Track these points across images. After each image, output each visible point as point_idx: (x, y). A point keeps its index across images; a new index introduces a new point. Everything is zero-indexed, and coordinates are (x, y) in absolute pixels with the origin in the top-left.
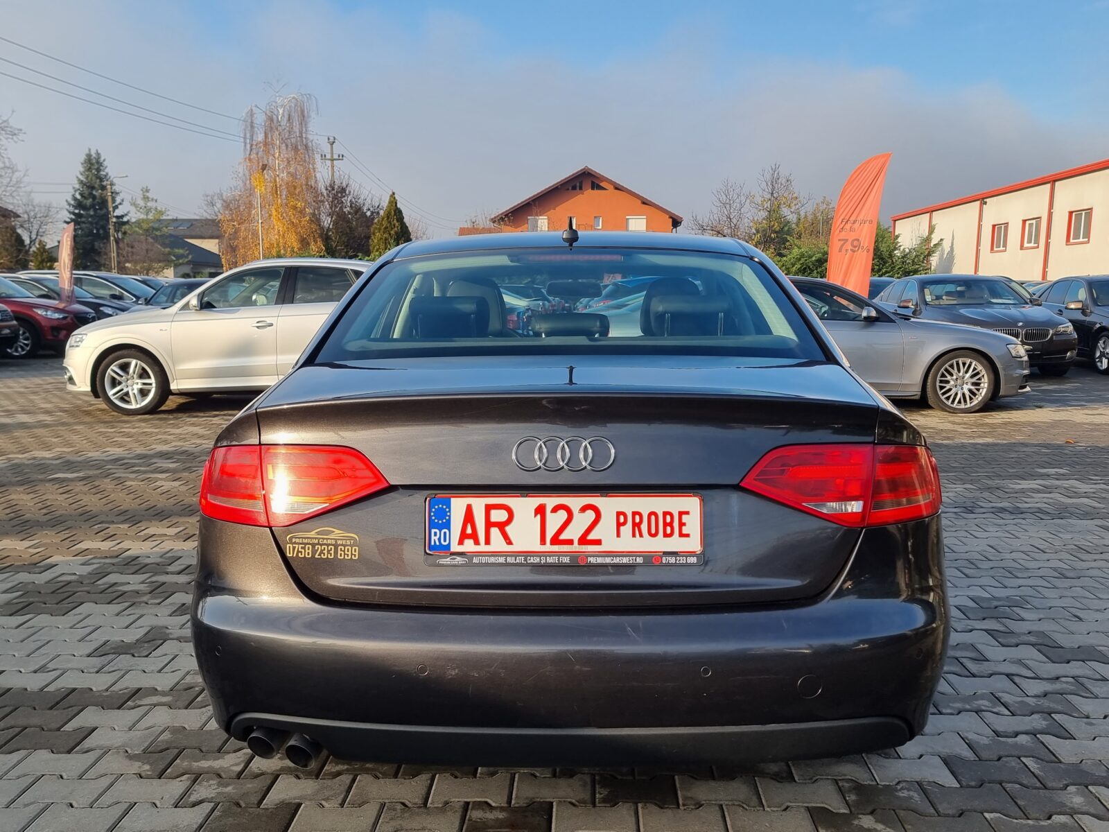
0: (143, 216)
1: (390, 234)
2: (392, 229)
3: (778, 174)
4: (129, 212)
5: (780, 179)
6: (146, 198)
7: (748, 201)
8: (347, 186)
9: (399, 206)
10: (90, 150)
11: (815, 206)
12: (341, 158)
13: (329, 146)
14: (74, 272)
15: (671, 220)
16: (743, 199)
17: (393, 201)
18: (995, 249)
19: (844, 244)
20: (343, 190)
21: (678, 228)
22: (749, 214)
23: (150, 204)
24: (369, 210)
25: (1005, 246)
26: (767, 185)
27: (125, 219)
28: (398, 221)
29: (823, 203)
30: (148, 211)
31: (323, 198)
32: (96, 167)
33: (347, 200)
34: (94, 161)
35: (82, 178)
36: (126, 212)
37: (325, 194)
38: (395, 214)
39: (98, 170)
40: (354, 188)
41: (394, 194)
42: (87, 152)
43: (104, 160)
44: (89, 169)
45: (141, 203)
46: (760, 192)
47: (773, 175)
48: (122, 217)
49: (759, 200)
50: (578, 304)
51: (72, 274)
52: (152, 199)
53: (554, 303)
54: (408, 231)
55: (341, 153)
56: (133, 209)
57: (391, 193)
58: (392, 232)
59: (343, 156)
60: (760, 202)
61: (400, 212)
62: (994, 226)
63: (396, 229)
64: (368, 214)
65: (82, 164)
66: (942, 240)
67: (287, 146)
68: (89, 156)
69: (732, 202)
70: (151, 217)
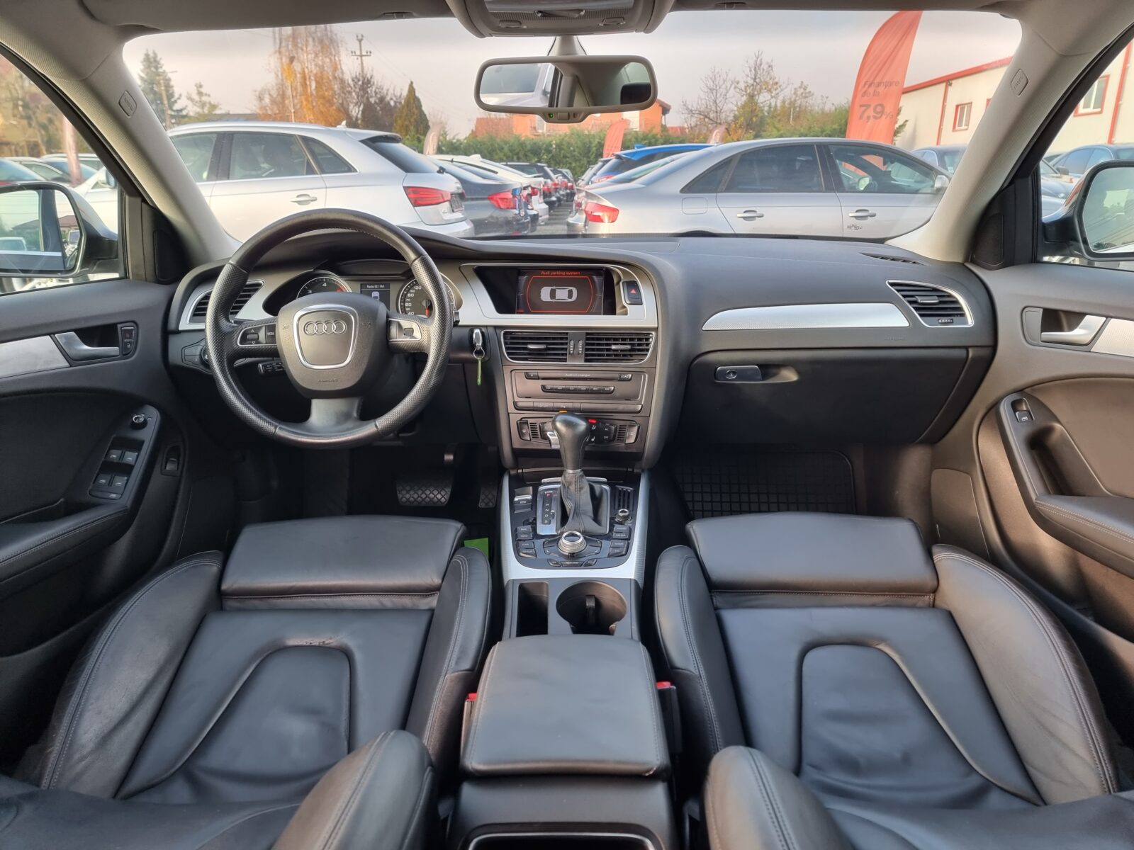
0: (198, 110)
1: (410, 121)
2: (411, 116)
3: (761, 59)
4: (187, 106)
5: (762, 66)
6: (200, 94)
7: (733, 86)
8: (371, 78)
9: (418, 94)
10: (147, 50)
11: (793, 91)
12: (369, 54)
13: (358, 43)
14: (80, 155)
15: (661, 108)
16: (728, 84)
17: (412, 90)
18: (957, 128)
19: (865, 110)
20: (369, 82)
21: (667, 115)
22: (734, 99)
23: (204, 99)
24: (391, 99)
25: (967, 124)
26: (750, 71)
27: (184, 113)
28: (417, 109)
29: (800, 87)
30: (203, 105)
31: (350, 89)
32: (154, 65)
33: (371, 90)
34: (152, 60)
35: (143, 75)
36: (184, 106)
37: (352, 86)
38: (414, 102)
39: (156, 68)
40: (377, 79)
41: (412, 83)
42: (145, 52)
43: (161, 59)
44: (149, 67)
45: (196, 98)
46: (743, 76)
47: (756, 61)
48: (181, 110)
49: (742, 85)
50: (579, 181)
51: (78, 157)
52: (206, 95)
53: (556, 182)
54: (426, 118)
55: (369, 50)
56: (189, 103)
57: (410, 83)
58: (412, 120)
59: (370, 52)
60: (743, 88)
61: (418, 100)
62: (957, 106)
63: (415, 117)
64: (392, 103)
65: (142, 62)
66: (906, 121)
67: (314, 39)
68: (147, 55)
69: (718, 88)
70: (206, 111)
